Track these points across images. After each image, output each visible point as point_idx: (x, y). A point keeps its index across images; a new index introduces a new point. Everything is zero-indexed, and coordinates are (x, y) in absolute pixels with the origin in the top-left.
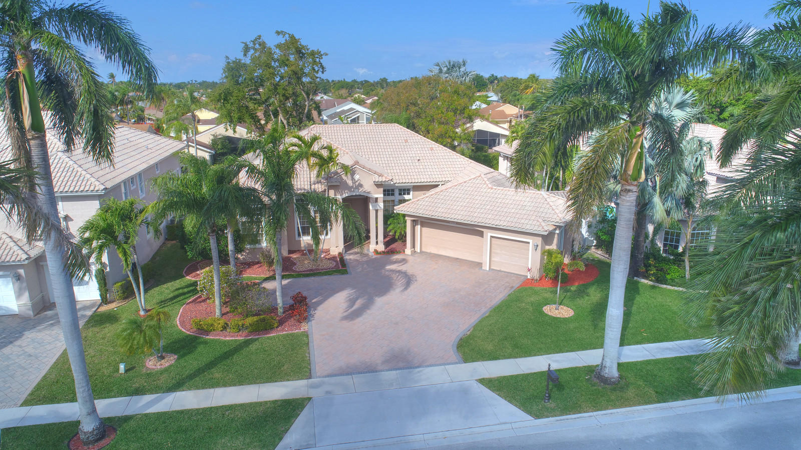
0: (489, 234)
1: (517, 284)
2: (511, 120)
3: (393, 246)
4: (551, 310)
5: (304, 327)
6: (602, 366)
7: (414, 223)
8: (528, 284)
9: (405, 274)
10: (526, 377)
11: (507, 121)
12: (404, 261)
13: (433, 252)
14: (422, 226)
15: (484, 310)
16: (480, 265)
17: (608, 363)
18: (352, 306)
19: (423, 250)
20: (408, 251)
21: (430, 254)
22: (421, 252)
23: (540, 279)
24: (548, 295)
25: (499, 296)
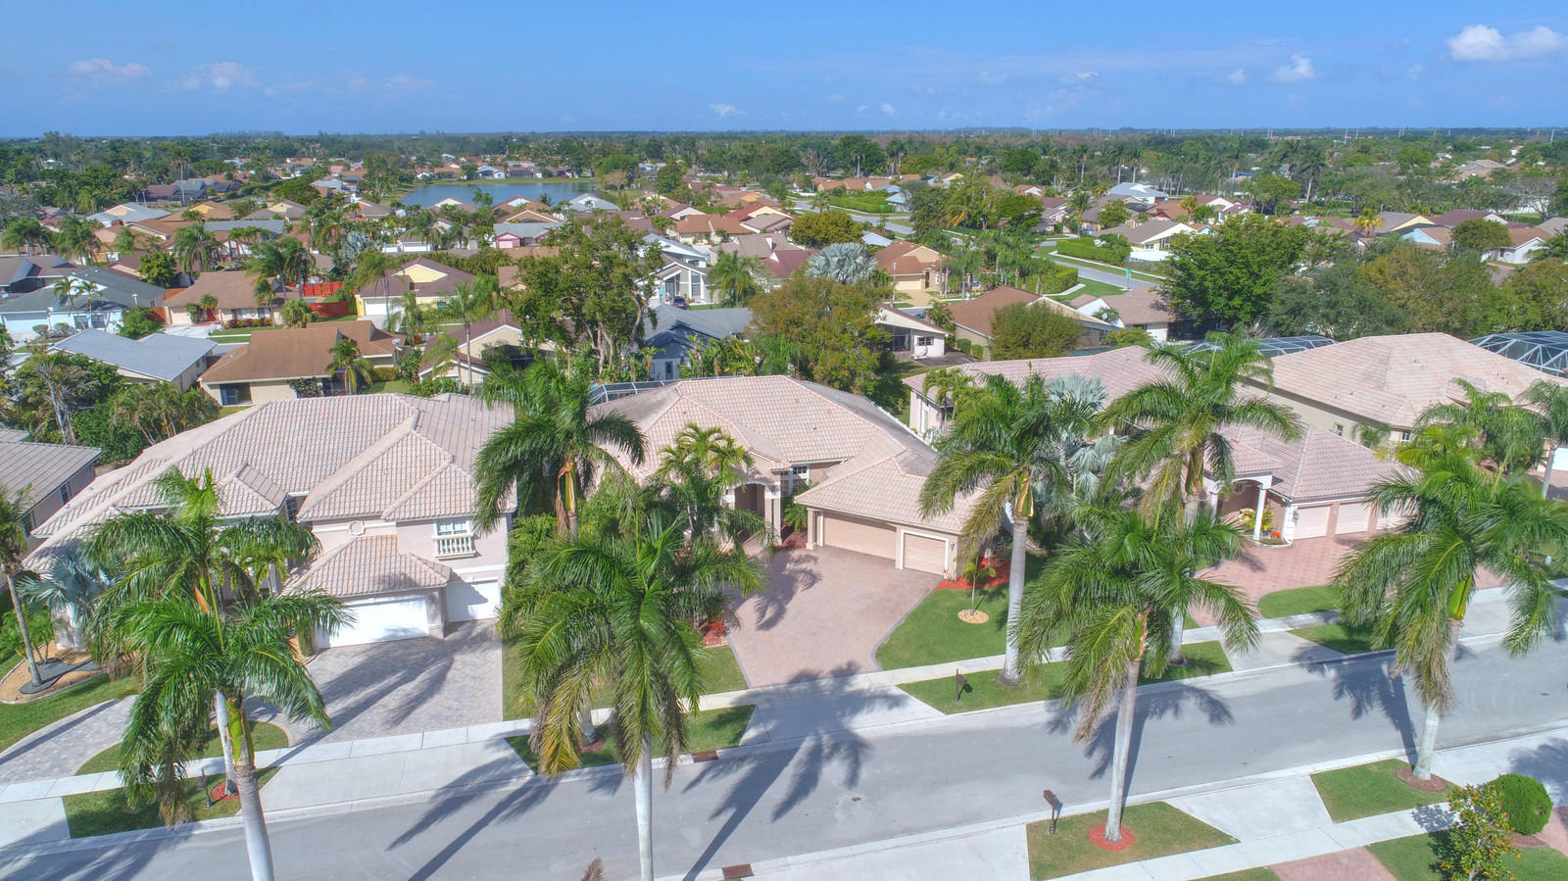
0: (902, 531)
1: (932, 587)
2: (928, 274)
3: (792, 537)
4: (966, 616)
5: (724, 641)
6: (1005, 670)
7: (817, 514)
8: (944, 585)
9: (809, 573)
10: (939, 682)
11: (922, 277)
12: (808, 558)
13: (838, 546)
14: (825, 516)
15: (899, 617)
16: (892, 562)
17: (1009, 667)
18: (763, 617)
19: (827, 543)
20: (810, 546)
21: (835, 548)
22: (825, 546)
23: (958, 580)
24: (964, 599)
25: (914, 601)
